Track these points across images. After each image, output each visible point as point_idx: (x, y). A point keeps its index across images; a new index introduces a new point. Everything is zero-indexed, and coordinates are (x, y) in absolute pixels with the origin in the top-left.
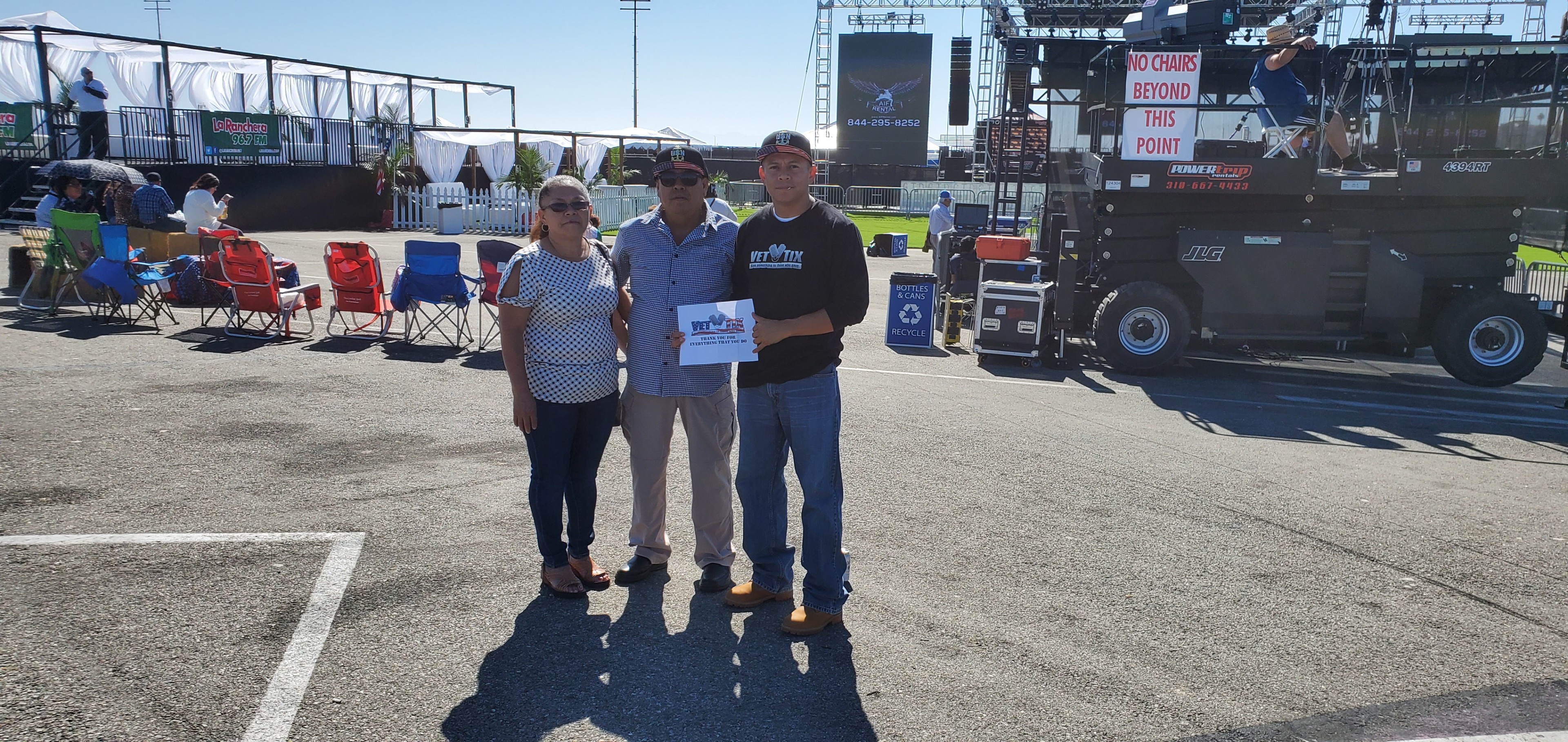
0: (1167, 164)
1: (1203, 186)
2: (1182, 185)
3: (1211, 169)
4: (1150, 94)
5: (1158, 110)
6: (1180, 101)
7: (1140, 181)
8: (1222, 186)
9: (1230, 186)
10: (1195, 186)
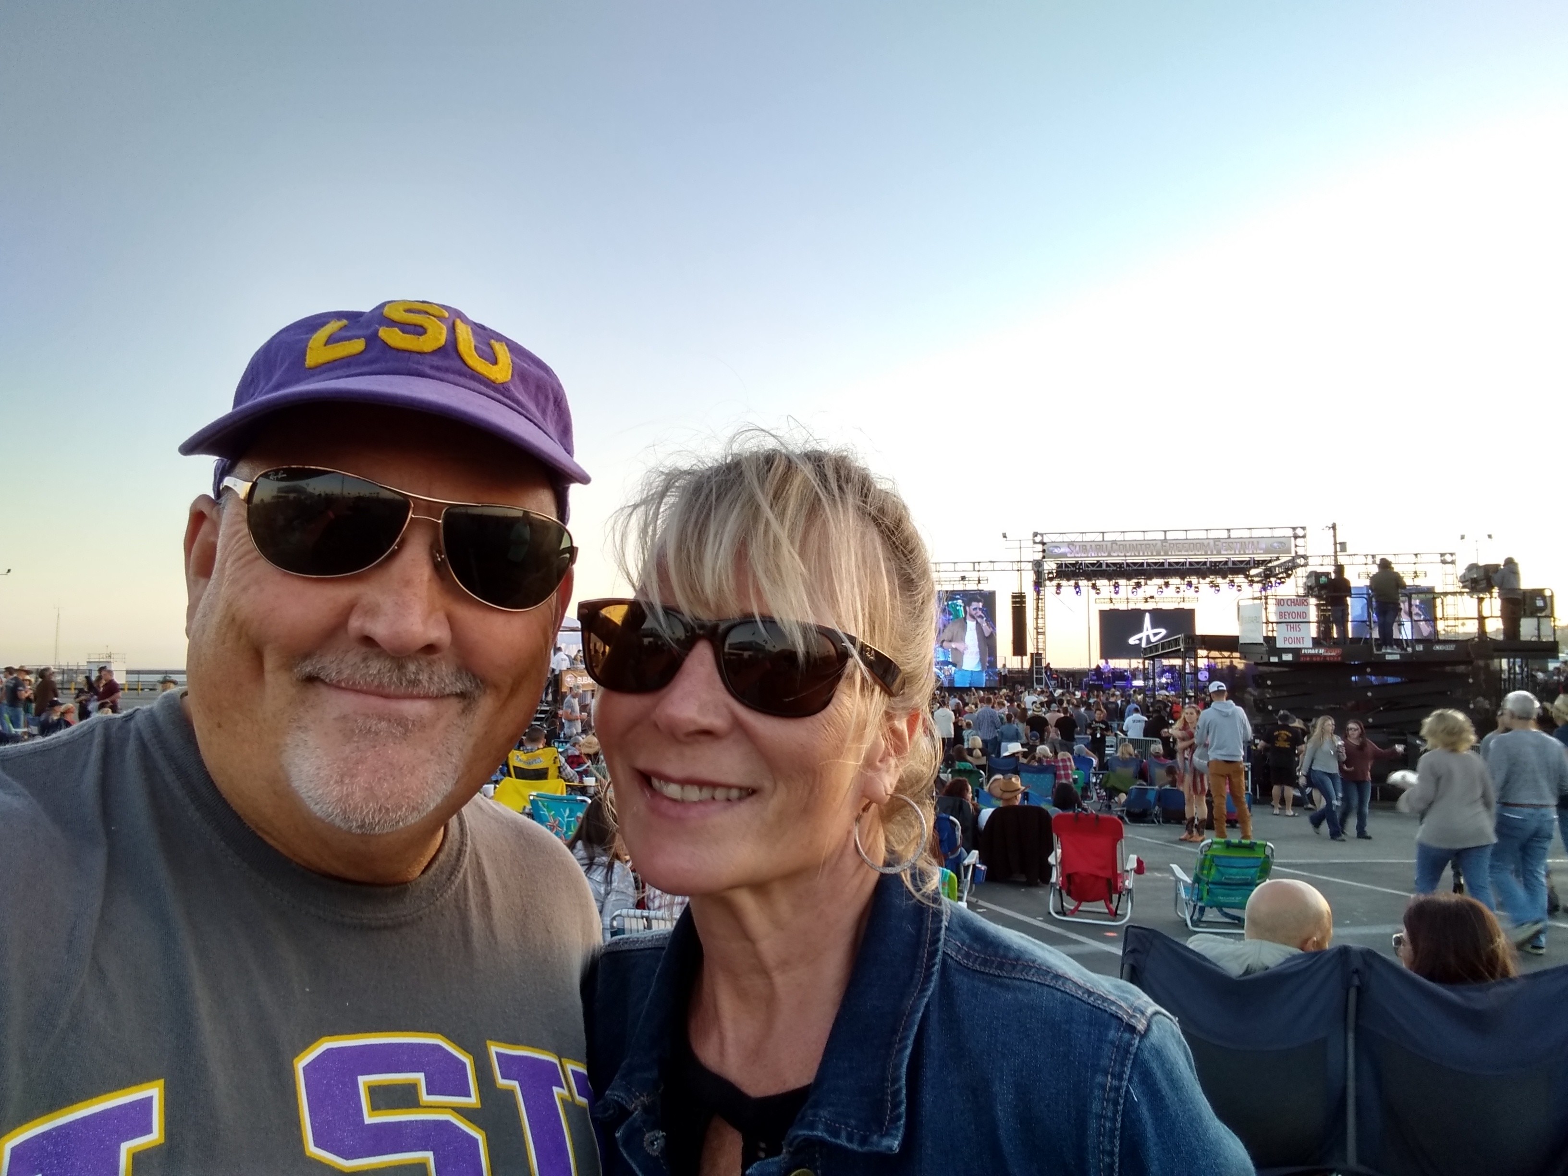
0: (1300, 649)
1: (1318, 659)
2: (1308, 659)
3: (1322, 651)
4: (1287, 617)
5: (1292, 624)
6: (1302, 620)
7: (1287, 657)
8: (1328, 659)
9: (1332, 659)
10: (1314, 659)
